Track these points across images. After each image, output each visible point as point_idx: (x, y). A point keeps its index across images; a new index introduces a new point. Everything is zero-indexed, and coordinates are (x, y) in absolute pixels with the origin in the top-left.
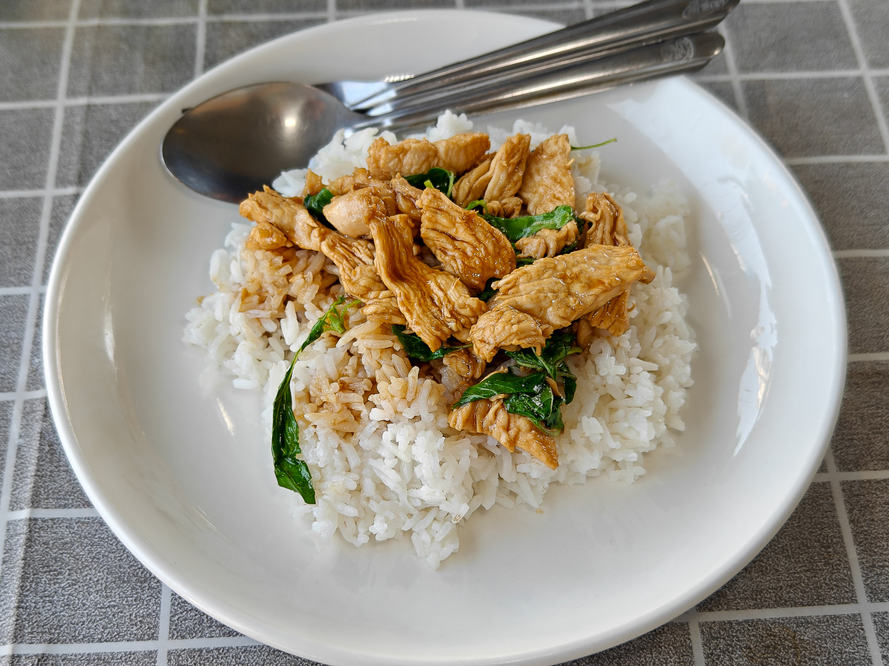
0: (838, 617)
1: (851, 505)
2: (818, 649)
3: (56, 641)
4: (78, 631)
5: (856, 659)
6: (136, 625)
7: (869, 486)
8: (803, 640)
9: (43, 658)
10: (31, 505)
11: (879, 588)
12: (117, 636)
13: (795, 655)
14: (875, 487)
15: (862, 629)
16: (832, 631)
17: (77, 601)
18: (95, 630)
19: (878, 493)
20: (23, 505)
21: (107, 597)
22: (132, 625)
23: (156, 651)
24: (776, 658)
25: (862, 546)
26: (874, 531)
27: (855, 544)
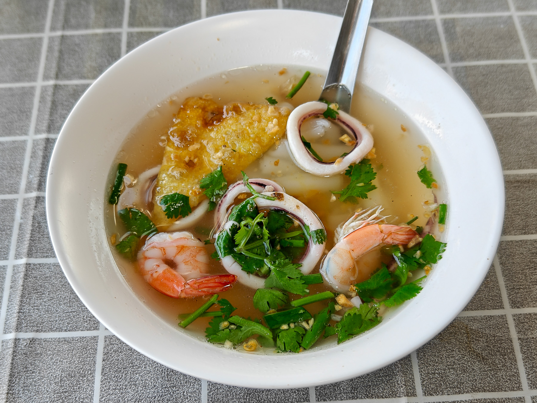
0: (493, 316)
1: (501, 254)
2: (481, 334)
3: (40, 331)
4: (53, 326)
5: (503, 340)
6: (86, 322)
7: (512, 244)
8: (472, 329)
9: (33, 340)
10: (27, 256)
11: (516, 300)
12: (76, 328)
13: (468, 337)
14: (515, 245)
15: (507, 323)
16: (489, 324)
17: (53, 309)
18: (63, 325)
19: (517, 248)
20: (22, 256)
21: (70, 306)
22: (85, 322)
23: (98, 336)
24: (456, 339)
25: (507, 277)
26: (514, 269)
27: (503, 276)
